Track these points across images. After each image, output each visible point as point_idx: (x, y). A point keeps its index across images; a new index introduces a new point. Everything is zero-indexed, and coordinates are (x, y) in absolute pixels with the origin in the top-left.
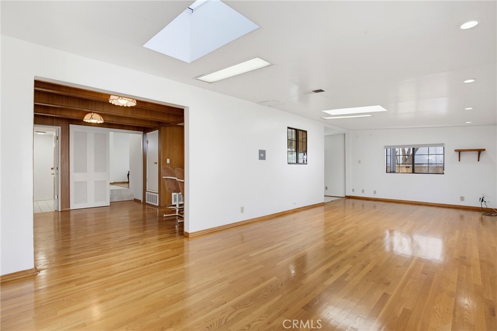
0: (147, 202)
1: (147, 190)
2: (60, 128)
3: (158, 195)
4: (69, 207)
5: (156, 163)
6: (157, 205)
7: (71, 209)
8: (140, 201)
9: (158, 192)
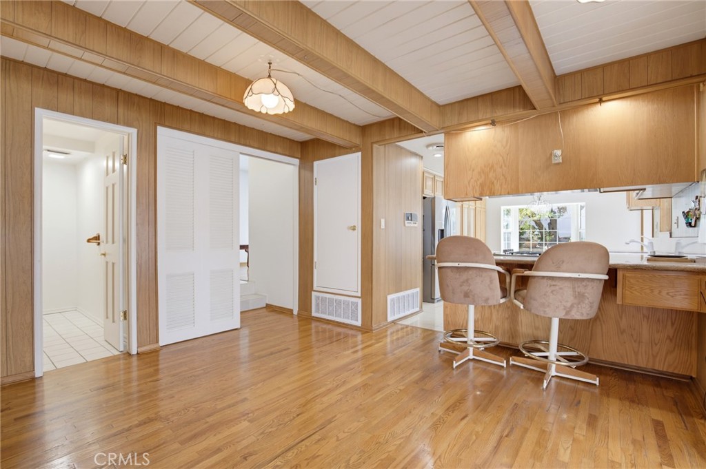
0: (314, 314)
1: (314, 289)
2: (134, 131)
3: (359, 301)
4: (157, 341)
5: (354, 228)
6: (359, 323)
7: (161, 343)
8: (291, 311)
9: (360, 295)
